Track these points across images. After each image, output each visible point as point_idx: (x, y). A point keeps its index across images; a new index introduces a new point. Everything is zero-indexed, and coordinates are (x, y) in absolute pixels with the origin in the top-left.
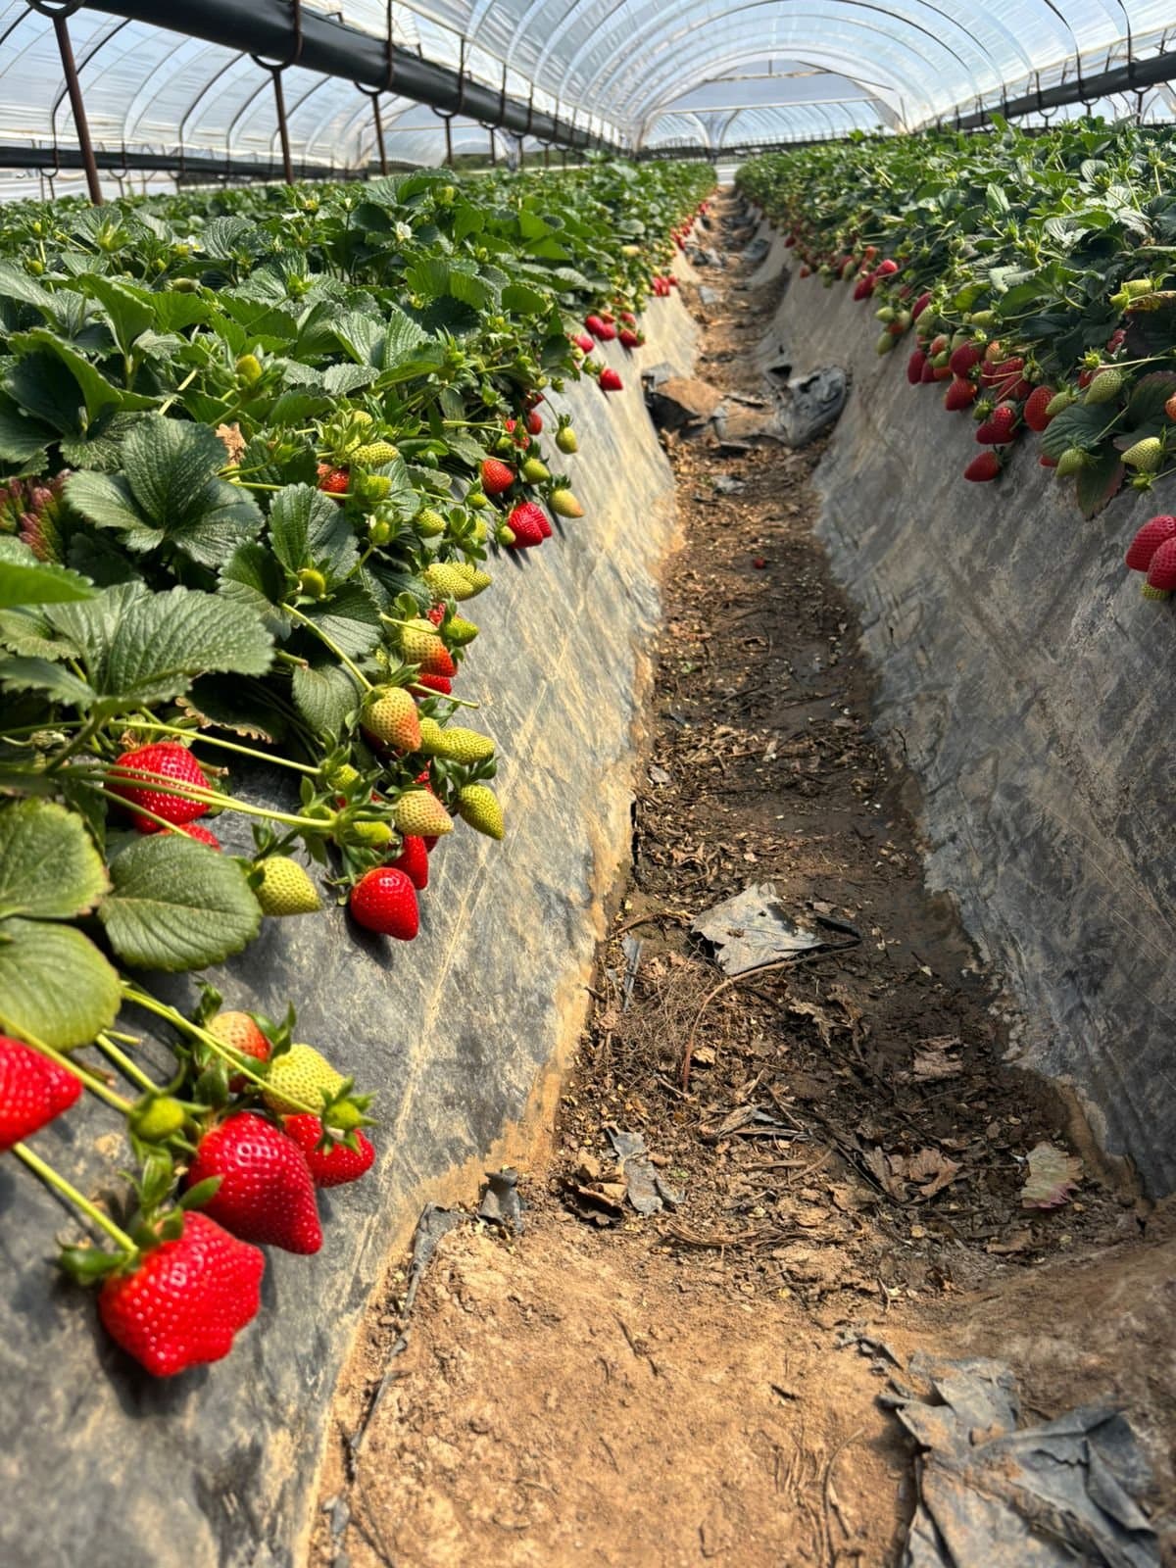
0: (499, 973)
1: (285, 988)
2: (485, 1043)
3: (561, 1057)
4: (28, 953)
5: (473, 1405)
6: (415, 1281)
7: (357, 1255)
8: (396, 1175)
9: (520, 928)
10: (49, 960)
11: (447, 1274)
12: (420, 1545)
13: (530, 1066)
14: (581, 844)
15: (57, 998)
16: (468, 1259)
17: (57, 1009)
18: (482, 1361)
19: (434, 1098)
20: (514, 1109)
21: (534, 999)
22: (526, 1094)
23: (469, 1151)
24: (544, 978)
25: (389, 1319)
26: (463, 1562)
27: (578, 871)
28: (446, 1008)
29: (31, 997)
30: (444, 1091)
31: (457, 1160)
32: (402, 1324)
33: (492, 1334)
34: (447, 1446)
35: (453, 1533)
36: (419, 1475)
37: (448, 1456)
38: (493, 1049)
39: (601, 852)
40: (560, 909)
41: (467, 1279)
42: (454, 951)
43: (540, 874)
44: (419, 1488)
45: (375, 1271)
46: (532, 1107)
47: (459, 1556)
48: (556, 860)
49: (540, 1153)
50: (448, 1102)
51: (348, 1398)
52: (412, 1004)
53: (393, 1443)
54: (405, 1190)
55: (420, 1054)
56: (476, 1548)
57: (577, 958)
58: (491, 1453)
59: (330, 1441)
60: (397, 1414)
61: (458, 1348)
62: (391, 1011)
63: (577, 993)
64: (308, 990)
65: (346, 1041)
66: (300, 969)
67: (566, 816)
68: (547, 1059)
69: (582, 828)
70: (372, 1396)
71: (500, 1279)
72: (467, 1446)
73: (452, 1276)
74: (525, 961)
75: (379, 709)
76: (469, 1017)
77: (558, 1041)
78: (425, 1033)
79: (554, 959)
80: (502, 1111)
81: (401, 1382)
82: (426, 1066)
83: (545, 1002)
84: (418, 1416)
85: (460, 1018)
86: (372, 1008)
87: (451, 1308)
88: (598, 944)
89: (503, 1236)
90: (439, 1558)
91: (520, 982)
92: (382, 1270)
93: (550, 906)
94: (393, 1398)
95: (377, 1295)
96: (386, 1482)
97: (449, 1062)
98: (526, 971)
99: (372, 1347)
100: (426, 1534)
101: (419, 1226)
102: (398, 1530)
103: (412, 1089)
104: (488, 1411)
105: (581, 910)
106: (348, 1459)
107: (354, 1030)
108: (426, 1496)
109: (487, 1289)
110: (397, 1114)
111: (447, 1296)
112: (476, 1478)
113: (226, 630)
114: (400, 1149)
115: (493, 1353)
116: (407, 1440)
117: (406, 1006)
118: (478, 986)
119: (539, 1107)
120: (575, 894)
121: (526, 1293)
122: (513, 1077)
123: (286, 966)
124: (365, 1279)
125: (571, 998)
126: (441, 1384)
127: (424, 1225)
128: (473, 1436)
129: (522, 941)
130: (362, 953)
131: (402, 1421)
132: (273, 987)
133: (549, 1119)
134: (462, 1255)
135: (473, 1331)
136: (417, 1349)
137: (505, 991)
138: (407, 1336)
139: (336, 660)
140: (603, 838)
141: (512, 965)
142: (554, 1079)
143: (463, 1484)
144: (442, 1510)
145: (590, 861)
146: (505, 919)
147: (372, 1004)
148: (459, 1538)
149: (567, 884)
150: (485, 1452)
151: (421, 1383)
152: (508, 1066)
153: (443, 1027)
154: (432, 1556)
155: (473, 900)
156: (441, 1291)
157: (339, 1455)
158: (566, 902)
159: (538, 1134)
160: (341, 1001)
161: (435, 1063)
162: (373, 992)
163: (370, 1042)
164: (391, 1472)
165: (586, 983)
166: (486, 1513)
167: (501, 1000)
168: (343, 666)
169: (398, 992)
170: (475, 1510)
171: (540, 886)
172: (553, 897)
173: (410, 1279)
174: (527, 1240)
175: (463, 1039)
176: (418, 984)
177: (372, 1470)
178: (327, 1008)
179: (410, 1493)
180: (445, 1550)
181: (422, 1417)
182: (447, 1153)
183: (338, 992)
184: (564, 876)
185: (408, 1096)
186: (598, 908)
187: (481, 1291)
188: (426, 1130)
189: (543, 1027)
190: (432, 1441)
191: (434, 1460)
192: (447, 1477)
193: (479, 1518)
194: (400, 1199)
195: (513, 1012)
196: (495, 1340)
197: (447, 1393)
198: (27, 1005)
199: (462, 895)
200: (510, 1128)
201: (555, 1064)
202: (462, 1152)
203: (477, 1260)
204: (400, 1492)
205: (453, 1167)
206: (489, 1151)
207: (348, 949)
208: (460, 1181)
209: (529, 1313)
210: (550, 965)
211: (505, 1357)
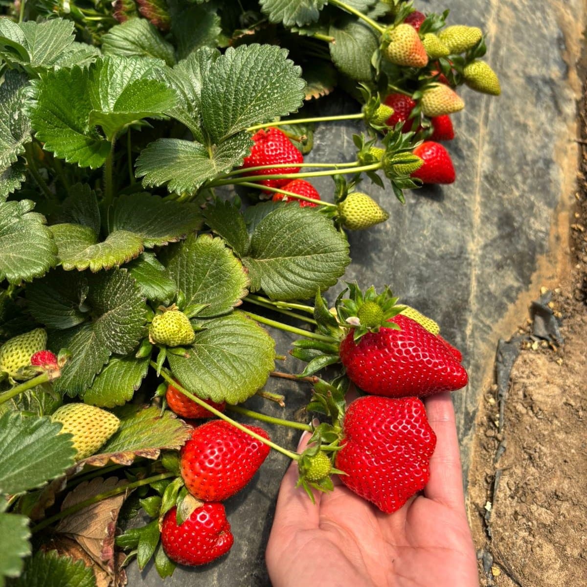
0: (514, 159)
1: (380, 251)
2: (515, 213)
3: (566, 198)
4: (213, 338)
5: (555, 482)
6: (503, 404)
7: (464, 398)
8: (477, 334)
9: (522, 119)
10: (226, 340)
11: (521, 393)
12: (538, 574)
13: (546, 212)
14: (553, 31)
15: (236, 364)
16: (533, 380)
17: (238, 372)
18: (555, 451)
19: (489, 270)
20: (541, 246)
21: (541, 164)
22: (547, 234)
23: (519, 290)
24: (545, 146)
25: (491, 433)
26: (567, 583)
27: (555, 53)
28: (484, 205)
29: (220, 369)
30: (495, 261)
31: (512, 300)
32: (500, 436)
33: (558, 431)
34: (544, 510)
35: (557, 566)
36: (530, 530)
37: (546, 516)
38: (520, 214)
39: (568, 30)
40: (547, 90)
41: (535, 397)
42: (482, 162)
43: (528, 70)
44: (531, 538)
45: (476, 401)
46: (553, 239)
47: (563, 579)
48: (538, 52)
49: (564, 270)
50: (499, 266)
51: (477, 488)
52: (462, 217)
53: (510, 511)
54: (484, 340)
55: (474, 247)
56: (573, 574)
57: (565, 120)
58: (572, 513)
59: (472, 515)
60: (508, 493)
61: (538, 445)
62: (450, 229)
63: (569, 147)
64: (395, 245)
65: (426, 265)
66: (387, 233)
67: (539, 14)
68: (557, 203)
69: (551, 18)
70: (492, 484)
71: (557, 391)
72: (556, 509)
73: (525, 396)
74: (529, 140)
75: (393, 48)
76: (501, 202)
77: (563, 187)
78: (475, 230)
79: (549, 129)
80: (534, 251)
81: (507, 472)
82: (480, 252)
83: (548, 163)
84: (521, 492)
85: (496, 206)
86: (438, 234)
87: (528, 418)
88: (578, 103)
89: (551, 347)
90: (552, 582)
91: (529, 158)
92: (480, 398)
93: (539, 91)
94: (503, 483)
95: (481, 417)
96: (510, 537)
97: (494, 240)
98: (532, 148)
99: (484, 452)
100: (540, 567)
101: (497, 360)
102: (524, 566)
103: (475, 272)
104: (566, 485)
105: (562, 83)
106: (485, 525)
107: (430, 255)
108: (536, 543)
109: (549, 400)
110: (469, 295)
111: (524, 411)
112: (566, 531)
113: (268, 73)
114: (476, 316)
115: (561, 445)
116: (518, 509)
117: (459, 219)
118: (502, 176)
119: (558, 238)
120: (555, 72)
121: (575, 397)
122: (537, 226)
123: (377, 236)
124: (471, 409)
125: (566, 152)
126: (532, 470)
127: (500, 359)
128: (559, 503)
129: (524, 127)
130: (423, 200)
131: (513, 498)
132: (373, 255)
133: (565, 245)
134: (528, 377)
135: (546, 433)
136: (512, 449)
137: (521, 170)
138: (505, 444)
139: (354, 18)
140: (569, 17)
141: (522, 149)
142: (564, 215)
143: (558, 535)
144: (547, 551)
145: (562, 41)
146: (510, 118)
147: (437, 231)
148: (561, 568)
149: (548, 68)
150: (569, 513)
151: (518, 471)
152: (532, 220)
153: (486, 219)
154: (547, 581)
155: (486, 117)
156: (520, 407)
157: (479, 523)
158: (550, 82)
159: (560, 257)
160: (416, 239)
161: (486, 246)
162: (435, 223)
163: (442, 258)
164: (512, 530)
165: (574, 137)
166: (576, 552)
167: (519, 178)
168: (360, 20)
169: (453, 213)
170: (569, 551)
171: (529, 79)
172: (540, 83)
173: (499, 404)
174: (568, 348)
175: (500, 219)
176: (464, 200)
177: (501, 530)
178: (409, 248)
179: (526, 542)
180: (554, 576)
181: (524, 494)
182: (505, 300)
183: (414, 234)
184: (545, 62)
185: (473, 278)
186: (574, 75)
187: (546, 403)
188: (490, 293)
189: (550, 181)
190: (534, 507)
191: (537, 520)
192: (548, 531)
193: (572, 556)
194: (483, 347)
195: (529, 181)
196: (561, 436)
197: (537, 475)
198: (220, 377)
199: (479, 119)
200: (542, 260)
201: (563, 205)
202: (514, 294)
203: (539, 380)
204: (520, 542)
205: (511, 307)
206: (530, 282)
207: (413, 201)
208: (517, 312)
209: (581, 413)
210: (547, 134)
211: (570, 448)
